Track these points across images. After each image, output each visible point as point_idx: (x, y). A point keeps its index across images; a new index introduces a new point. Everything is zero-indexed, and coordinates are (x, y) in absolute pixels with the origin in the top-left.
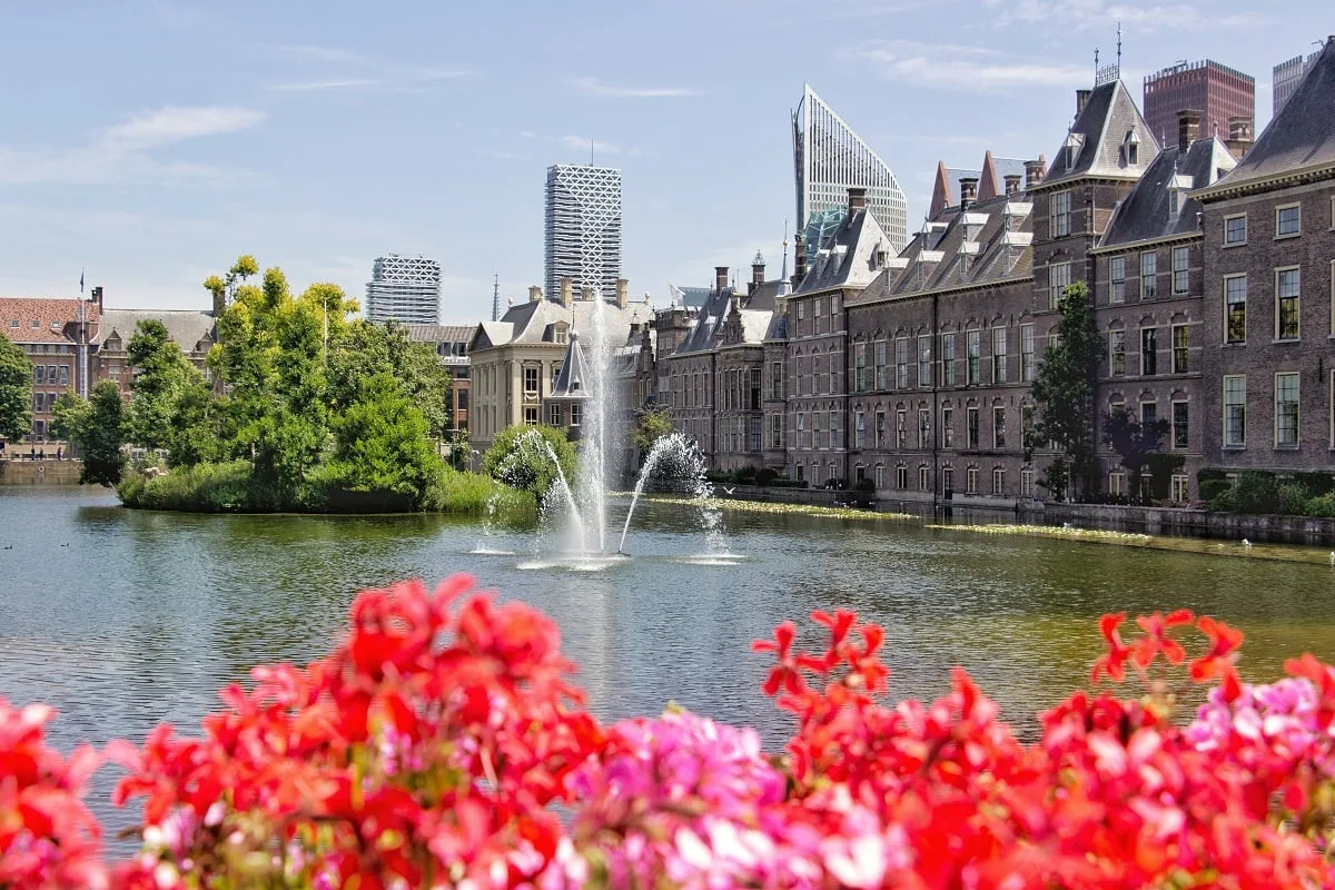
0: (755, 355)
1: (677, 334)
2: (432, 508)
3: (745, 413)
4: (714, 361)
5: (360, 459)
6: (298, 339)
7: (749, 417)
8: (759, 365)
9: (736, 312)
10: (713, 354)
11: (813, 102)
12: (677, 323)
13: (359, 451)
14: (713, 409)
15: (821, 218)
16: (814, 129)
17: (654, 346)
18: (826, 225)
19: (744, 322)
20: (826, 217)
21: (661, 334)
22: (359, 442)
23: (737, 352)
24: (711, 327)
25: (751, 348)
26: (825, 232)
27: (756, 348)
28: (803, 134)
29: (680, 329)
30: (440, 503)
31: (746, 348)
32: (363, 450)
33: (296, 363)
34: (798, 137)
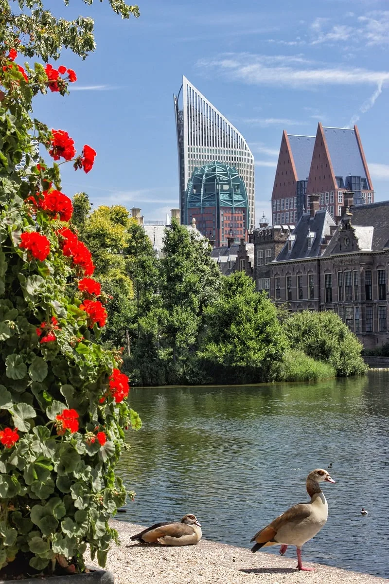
0: (367, 259)
1: (276, 246)
2: (278, 379)
3: (362, 303)
4: (319, 265)
5: (236, 340)
6: (176, 245)
7: (365, 306)
8: (371, 266)
9: (350, 227)
10: (319, 260)
11: (189, 89)
12: (276, 238)
13: (233, 334)
14: (320, 302)
15: (203, 170)
16: (190, 108)
17: (251, 256)
18: (207, 175)
19: (357, 234)
20: (206, 169)
21: (258, 247)
22: (233, 326)
23: (353, 257)
24: (312, 241)
25: (365, 254)
26: (206, 180)
27: (368, 254)
28: (183, 112)
29: (278, 242)
30: (283, 373)
31: (362, 254)
32: (236, 332)
33: (178, 264)
34: (179, 114)
